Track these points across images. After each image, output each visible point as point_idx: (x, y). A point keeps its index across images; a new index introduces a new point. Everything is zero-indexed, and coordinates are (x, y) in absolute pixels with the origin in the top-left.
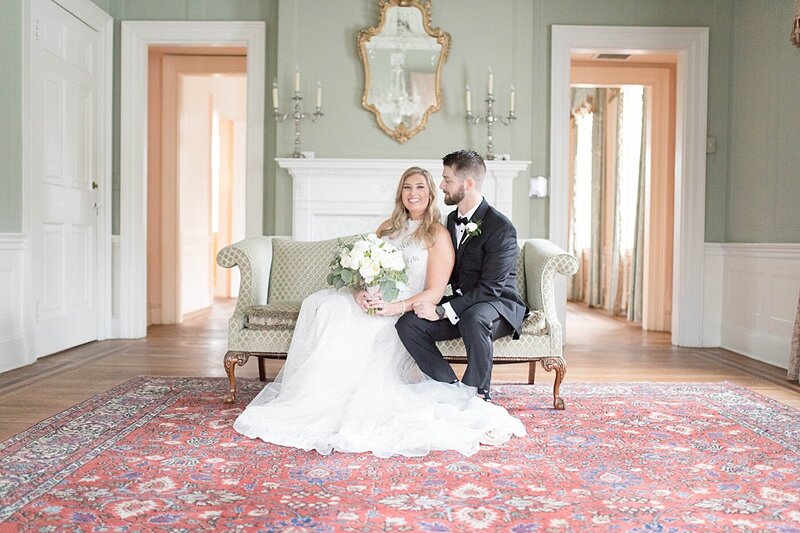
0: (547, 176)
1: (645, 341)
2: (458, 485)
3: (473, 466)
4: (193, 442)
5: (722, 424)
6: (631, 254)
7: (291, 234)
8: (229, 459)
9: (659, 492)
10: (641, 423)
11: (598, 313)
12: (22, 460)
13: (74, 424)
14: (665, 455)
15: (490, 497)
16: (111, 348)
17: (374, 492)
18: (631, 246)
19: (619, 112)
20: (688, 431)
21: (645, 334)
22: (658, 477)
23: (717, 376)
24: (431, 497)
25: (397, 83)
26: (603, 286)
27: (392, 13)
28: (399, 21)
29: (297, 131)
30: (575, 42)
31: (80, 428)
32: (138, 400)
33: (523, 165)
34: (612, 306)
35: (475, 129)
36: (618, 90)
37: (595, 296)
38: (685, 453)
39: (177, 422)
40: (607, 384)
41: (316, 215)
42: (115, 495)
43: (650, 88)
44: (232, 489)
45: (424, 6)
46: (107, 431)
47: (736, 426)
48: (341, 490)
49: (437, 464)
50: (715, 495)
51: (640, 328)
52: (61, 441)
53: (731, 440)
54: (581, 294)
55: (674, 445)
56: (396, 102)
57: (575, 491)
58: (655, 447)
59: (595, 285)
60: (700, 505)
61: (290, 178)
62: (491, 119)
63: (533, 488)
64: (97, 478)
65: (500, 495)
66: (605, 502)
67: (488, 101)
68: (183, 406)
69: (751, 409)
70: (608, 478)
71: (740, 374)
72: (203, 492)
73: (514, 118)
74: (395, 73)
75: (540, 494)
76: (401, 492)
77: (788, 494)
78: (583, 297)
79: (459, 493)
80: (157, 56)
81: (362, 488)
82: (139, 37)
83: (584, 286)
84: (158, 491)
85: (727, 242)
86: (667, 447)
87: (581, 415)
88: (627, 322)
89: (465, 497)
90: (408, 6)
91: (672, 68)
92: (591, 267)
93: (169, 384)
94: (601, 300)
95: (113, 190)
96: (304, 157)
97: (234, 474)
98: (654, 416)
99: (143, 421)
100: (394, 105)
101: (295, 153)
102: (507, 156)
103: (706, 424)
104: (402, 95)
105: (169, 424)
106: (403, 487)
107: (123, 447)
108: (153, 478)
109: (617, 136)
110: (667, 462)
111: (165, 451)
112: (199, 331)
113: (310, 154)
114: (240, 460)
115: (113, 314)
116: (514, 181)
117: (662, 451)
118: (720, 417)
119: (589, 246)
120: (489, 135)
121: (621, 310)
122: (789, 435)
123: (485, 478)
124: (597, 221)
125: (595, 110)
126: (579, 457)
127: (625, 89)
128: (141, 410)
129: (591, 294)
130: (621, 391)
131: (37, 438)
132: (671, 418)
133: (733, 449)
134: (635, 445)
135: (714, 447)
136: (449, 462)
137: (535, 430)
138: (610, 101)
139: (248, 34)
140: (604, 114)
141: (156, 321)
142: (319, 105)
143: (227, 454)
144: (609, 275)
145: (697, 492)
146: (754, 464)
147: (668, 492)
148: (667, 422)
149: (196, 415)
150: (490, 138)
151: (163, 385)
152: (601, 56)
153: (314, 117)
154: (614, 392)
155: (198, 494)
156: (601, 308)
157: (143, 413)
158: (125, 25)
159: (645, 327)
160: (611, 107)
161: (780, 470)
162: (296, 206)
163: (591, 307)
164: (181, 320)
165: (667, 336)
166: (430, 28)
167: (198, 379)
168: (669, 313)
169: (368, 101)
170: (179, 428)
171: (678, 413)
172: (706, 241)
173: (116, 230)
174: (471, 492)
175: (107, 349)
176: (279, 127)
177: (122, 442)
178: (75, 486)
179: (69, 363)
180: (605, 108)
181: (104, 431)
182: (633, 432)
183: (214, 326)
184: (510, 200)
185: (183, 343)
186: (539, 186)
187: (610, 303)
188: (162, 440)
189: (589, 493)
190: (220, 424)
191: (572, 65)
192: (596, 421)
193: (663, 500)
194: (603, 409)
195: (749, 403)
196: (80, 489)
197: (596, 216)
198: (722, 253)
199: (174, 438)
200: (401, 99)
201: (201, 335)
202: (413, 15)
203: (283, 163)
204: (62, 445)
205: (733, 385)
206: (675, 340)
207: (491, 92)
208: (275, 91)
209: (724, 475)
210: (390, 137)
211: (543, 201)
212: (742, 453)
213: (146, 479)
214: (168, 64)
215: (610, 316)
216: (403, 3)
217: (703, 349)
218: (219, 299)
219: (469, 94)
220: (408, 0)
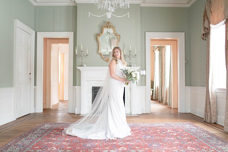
0: (145, 70)
1: (172, 111)
2: (120, 148)
3: (124, 143)
4: (59, 139)
5: (184, 132)
6: (169, 88)
7: (80, 86)
8: (68, 143)
9: (165, 148)
10: (165, 133)
12: (20, 144)
14: (168, 140)
15: (127, 150)
16: (34, 116)
17: (101, 149)
18: (168, 86)
19: (165, 51)
20: (175, 134)
21: (172, 109)
22: (165, 145)
23: (187, 121)
24: (114, 150)
25: (107, 43)
26: (162, 96)
27: (105, 30)
28: (107, 32)
29: (82, 59)
31: (31, 136)
32: (44, 129)
33: (139, 68)
35: (126, 59)
36: (164, 46)
37: (161, 99)
38: (173, 139)
39: (54, 134)
40: (159, 123)
41: (87, 81)
42: (43, 151)
43: (172, 46)
44: (69, 149)
45: (113, 28)
46: (38, 137)
47: (187, 133)
48: (94, 149)
49: (116, 143)
50: (177, 148)
51: (171, 108)
52: (28, 139)
53: (185, 136)
54: (157, 98)
55: (171, 138)
56: (107, 48)
57: (146, 148)
59: (160, 96)
60: (173, 151)
61: (80, 71)
62: (130, 56)
63: (137, 148)
64: (38, 147)
65: (129, 149)
66: (152, 150)
67: (130, 52)
68: (55, 130)
69: (192, 129)
70: (154, 145)
71: (192, 120)
72: (63, 150)
73: (136, 56)
74: (107, 41)
75: (138, 149)
76: (107, 149)
77: (193, 148)
78: (158, 99)
79: (120, 149)
80: (45, 40)
81: (98, 148)
82: (41, 36)
83: (158, 96)
84: (53, 150)
85: (191, 86)
86: (169, 138)
87: (151, 131)
88: (167, 106)
89: (121, 150)
90: (109, 28)
91: (176, 40)
92: (159, 91)
93: (51, 125)
94: (162, 100)
95: (35, 74)
97: (69, 146)
98: (168, 131)
99: (46, 134)
100: (107, 49)
101: (81, 65)
102: (135, 65)
103: (180, 133)
104: (109, 47)
105: (53, 135)
106: (108, 148)
107: (43, 140)
108: (51, 147)
109: (165, 57)
110: (168, 141)
111: (53, 141)
112: (56, 110)
113: (85, 65)
114: (70, 143)
115: (34, 106)
117: (168, 139)
118: (184, 131)
119: (159, 85)
120: (130, 60)
121: (167, 103)
122: (199, 135)
123: (126, 146)
124: (160, 79)
125: (159, 50)
126: (148, 141)
127: (166, 46)
129: (160, 98)
130: (162, 125)
131: (22, 139)
132: (172, 131)
133: (185, 138)
134: (162, 138)
135: (181, 138)
136: (119, 142)
137: (139, 135)
139: (70, 35)
140: (162, 51)
141: (45, 108)
142: (87, 53)
143: (67, 141)
145: (173, 148)
146: (188, 142)
147: (167, 148)
148: (171, 132)
149: (59, 133)
151: (49, 125)
153: (86, 56)
154: (160, 125)
155: (62, 150)
156: (162, 102)
157: (46, 132)
158: (38, 33)
159: (172, 108)
161: (194, 143)
162: (82, 78)
163: (160, 102)
164: (51, 107)
165: (177, 110)
166: (115, 33)
167: (58, 123)
169: (100, 52)
170: (55, 136)
171: (174, 130)
172: (185, 86)
173: (35, 85)
174: (123, 149)
176: (77, 58)
177: (42, 139)
178: (34, 149)
179: (25, 120)
180: (162, 49)
182: (163, 135)
183: (59, 109)
185: (52, 114)
186: (143, 72)
187: (164, 101)
188: (51, 138)
189: (149, 149)
192: (154, 132)
193: (165, 150)
194: (157, 129)
195: (192, 127)
196: (35, 150)
197: (160, 78)
198: (190, 88)
199: (54, 138)
200: (108, 48)
201: (57, 112)
202: (111, 31)
203: (78, 68)
204: (28, 140)
205: (190, 123)
206: (179, 111)
207: (130, 49)
208: (76, 50)
209: (181, 144)
210: (105, 61)
211: (144, 76)
213: (49, 147)
214: (48, 41)
215: (164, 105)
216: (108, 27)
217: (186, 113)
218: (60, 101)
219: (125, 50)
220: (110, 27)
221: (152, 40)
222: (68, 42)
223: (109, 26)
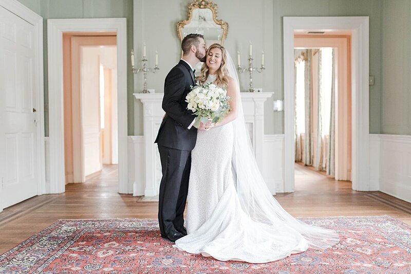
0: (283, 99)
1: (337, 187)
5: (388, 246)
6: (328, 137)
7: (143, 135)
10: (342, 246)
11: (310, 169)
13: (20, 256)
14: (359, 269)
16: (45, 200)
18: (328, 133)
19: (319, 60)
20: (369, 252)
21: (337, 183)
23: (381, 211)
26: (312, 154)
27: (196, 12)
28: (200, 17)
29: (145, 78)
30: (296, 25)
31: (23, 259)
32: (58, 238)
33: (270, 95)
34: (318, 166)
35: (242, 75)
36: (318, 50)
37: (308, 159)
38: (370, 268)
39: (79, 253)
40: (320, 219)
41: (156, 124)
43: (336, 48)
45: (213, 8)
47: (396, 248)
51: (334, 178)
53: (395, 258)
54: (300, 158)
55: (363, 262)
58: (352, 264)
59: (308, 154)
61: (142, 104)
62: (251, 69)
67: (249, 60)
68: (83, 241)
69: (403, 234)
71: (392, 209)
73: (264, 69)
78: (301, 159)
80: (68, 37)
82: (57, 28)
83: (302, 153)
85: (382, 133)
86: (359, 264)
88: (326, 175)
90: (205, 8)
91: (349, 38)
92: (306, 144)
93: (76, 225)
94: (311, 161)
95: (45, 112)
96: (149, 93)
98: (349, 240)
99: (60, 253)
101: (144, 91)
102: (261, 90)
103: (379, 246)
105: (75, 255)
109: (319, 74)
112: (94, 187)
113: (152, 91)
115: (46, 180)
116: (265, 103)
117: (357, 267)
118: (386, 241)
119: (304, 132)
120: (251, 78)
121: (323, 168)
124: (308, 119)
125: (306, 60)
127: (322, 49)
128: (59, 245)
129: (306, 158)
132: (359, 242)
133: (397, 265)
134: (341, 263)
135: (386, 263)
138: (314, 55)
139: (119, 25)
140: (311, 62)
141: (71, 182)
142: (157, 64)
144: (316, 149)
148: (357, 245)
149: (90, 248)
150: (251, 80)
151: (72, 226)
152: (309, 33)
153: (154, 71)
156: (311, 166)
157: (60, 247)
158: (49, 21)
159: (337, 178)
160: (315, 58)
162: (145, 119)
163: (306, 165)
164: (84, 180)
165: (349, 184)
166: (217, 20)
168: (350, 171)
170: (80, 258)
171: (362, 238)
172: (370, 133)
173: (46, 134)
175: (43, 201)
176: (135, 75)
179: (21, 211)
180: (311, 58)
181: (37, 261)
182: (338, 253)
183: (103, 184)
184: (263, 113)
185: (85, 196)
186: (278, 105)
187: (316, 164)
188: (70, 266)
190: (104, 253)
191: (295, 37)
195: (401, 230)
197: (308, 117)
198: (379, 139)
199: (77, 265)
201: (96, 190)
202: (207, 13)
203: (137, 96)
205: (390, 217)
206: (355, 187)
207: (251, 55)
208: (132, 56)
211: (281, 113)
212: (402, 267)
214: (74, 41)
215: (317, 171)
216: (202, 7)
217: (370, 192)
218: (105, 165)
219: (239, 56)
220: (205, 5)
221: (297, 36)
222: (114, 43)
223: (203, 3)
